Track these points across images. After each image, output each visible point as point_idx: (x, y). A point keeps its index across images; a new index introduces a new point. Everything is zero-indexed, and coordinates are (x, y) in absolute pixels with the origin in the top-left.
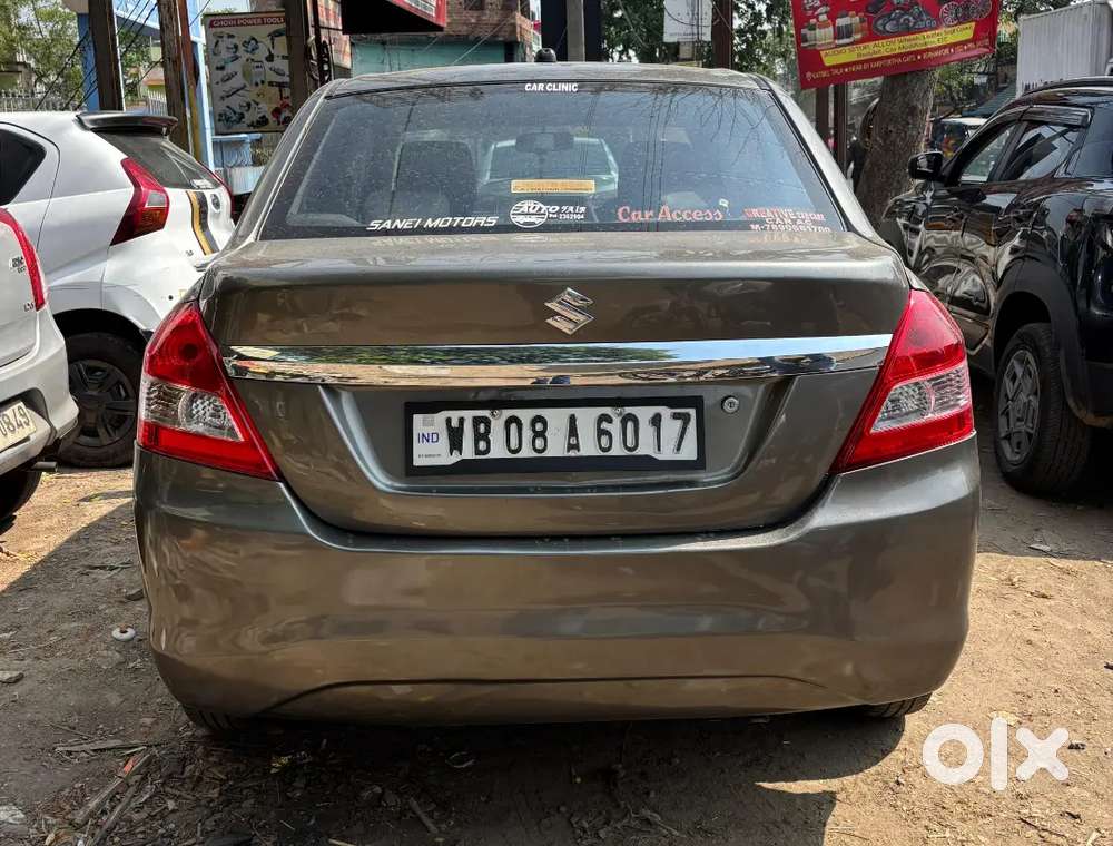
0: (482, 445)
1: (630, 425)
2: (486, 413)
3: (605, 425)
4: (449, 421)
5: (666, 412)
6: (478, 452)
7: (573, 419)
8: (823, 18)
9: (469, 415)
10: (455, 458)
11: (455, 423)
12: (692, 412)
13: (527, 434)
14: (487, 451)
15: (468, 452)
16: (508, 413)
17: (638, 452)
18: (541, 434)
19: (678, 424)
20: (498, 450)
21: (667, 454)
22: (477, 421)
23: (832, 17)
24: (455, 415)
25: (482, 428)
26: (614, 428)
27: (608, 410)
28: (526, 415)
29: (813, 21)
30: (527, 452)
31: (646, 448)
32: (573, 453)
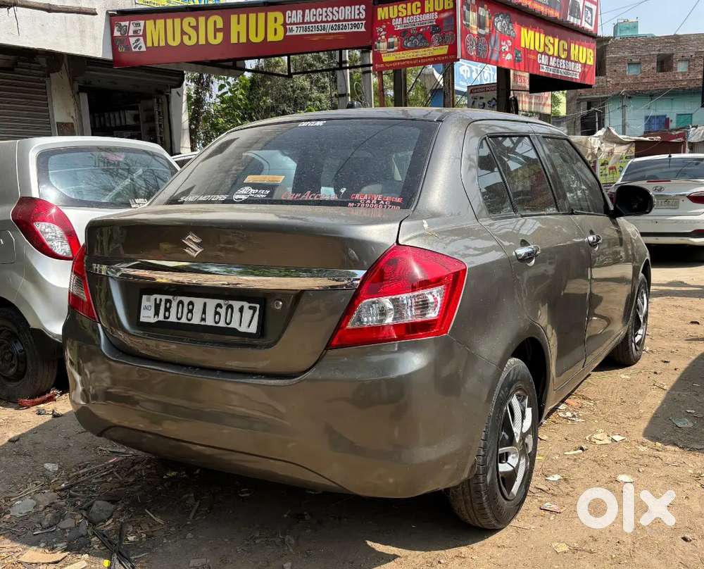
0: (167, 314)
1: (230, 310)
2: (170, 297)
3: (218, 309)
4: (156, 299)
5: (246, 305)
6: (165, 317)
7: (205, 304)
9: (164, 297)
10: (156, 320)
11: (158, 302)
12: (258, 306)
13: (186, 310)
14: (168, 318)
15: (161, 318)
16: (179, 298)
17: (231, 326)
18: (190, 311)
19: (251, 311)
20: (173, 319)
21: (243, 329)
22: (167, 301)
24: (158, 297)
25: (168, 304)
26: (222, 311)
27: (221, 302)
28: (186, 300)
30: (184, 320)
31: (234, 325)
32: (203, 323)
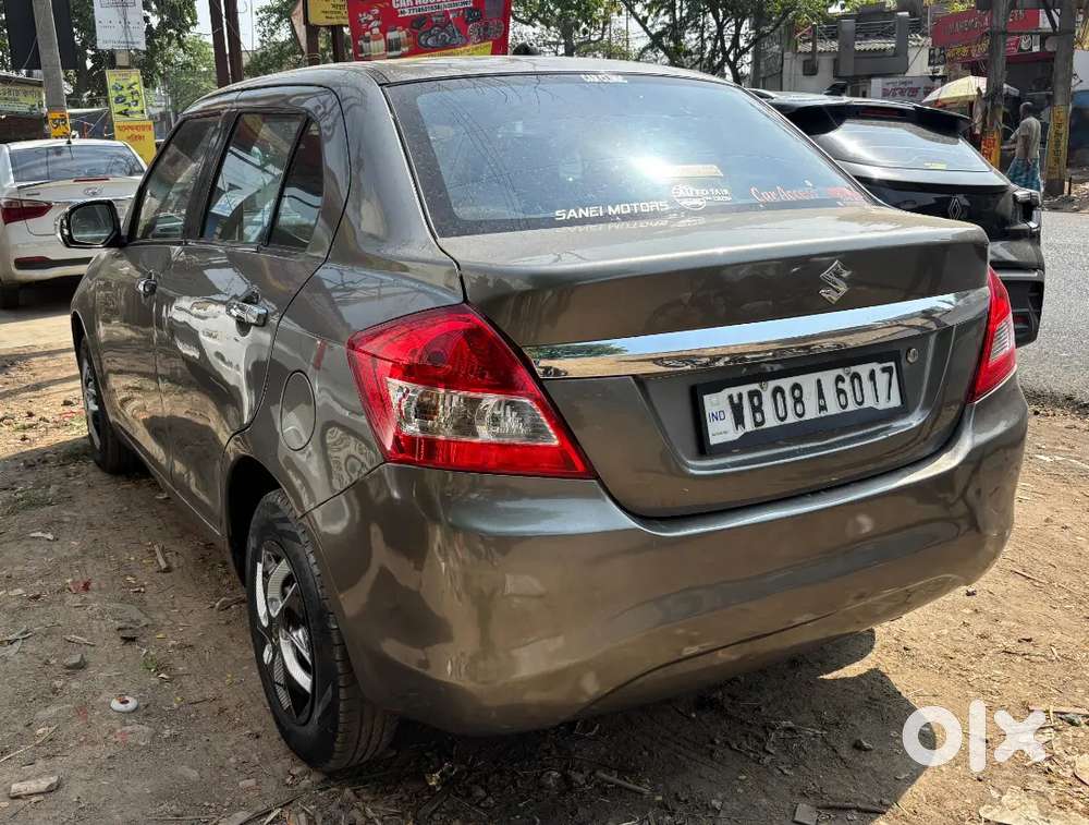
0: (758, 416)
1: (856, 381)
2: (755, 386)
3: (841, 385)
4: (731, 397)
5: (877, 367)
6: (757, 424)
7: (819, 381)
8: (376, 31)
9: (745, 389)
10: (741, 432)
11: (736, 400)
12: (893, 364)
13: (790, 402)
14: (763, 422)
15: (749, 426)
16: (772, 384)
17: (865, 405)
18: (798, 400)
19: (886, 375)
20: (771, 421)
21: (883, 405)
22: (752, 394)
23: (384, 30)
24: (734, 391)
25: (755, 400)
26: (846, 386)
27: (840, 372)
28: (786, 383)
29: (368, 34)
30: (791, 419)
31: (869, 403)
32: (823, 414)
